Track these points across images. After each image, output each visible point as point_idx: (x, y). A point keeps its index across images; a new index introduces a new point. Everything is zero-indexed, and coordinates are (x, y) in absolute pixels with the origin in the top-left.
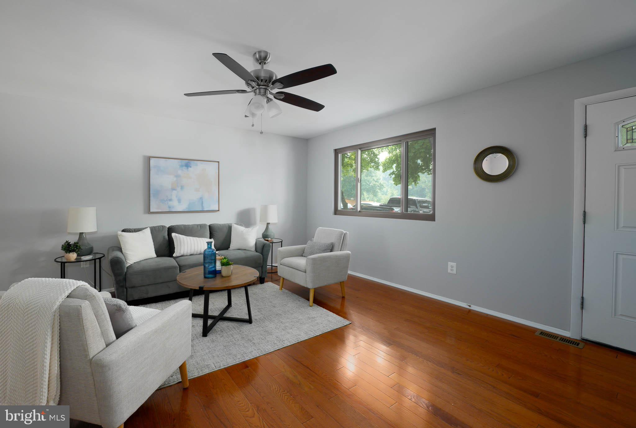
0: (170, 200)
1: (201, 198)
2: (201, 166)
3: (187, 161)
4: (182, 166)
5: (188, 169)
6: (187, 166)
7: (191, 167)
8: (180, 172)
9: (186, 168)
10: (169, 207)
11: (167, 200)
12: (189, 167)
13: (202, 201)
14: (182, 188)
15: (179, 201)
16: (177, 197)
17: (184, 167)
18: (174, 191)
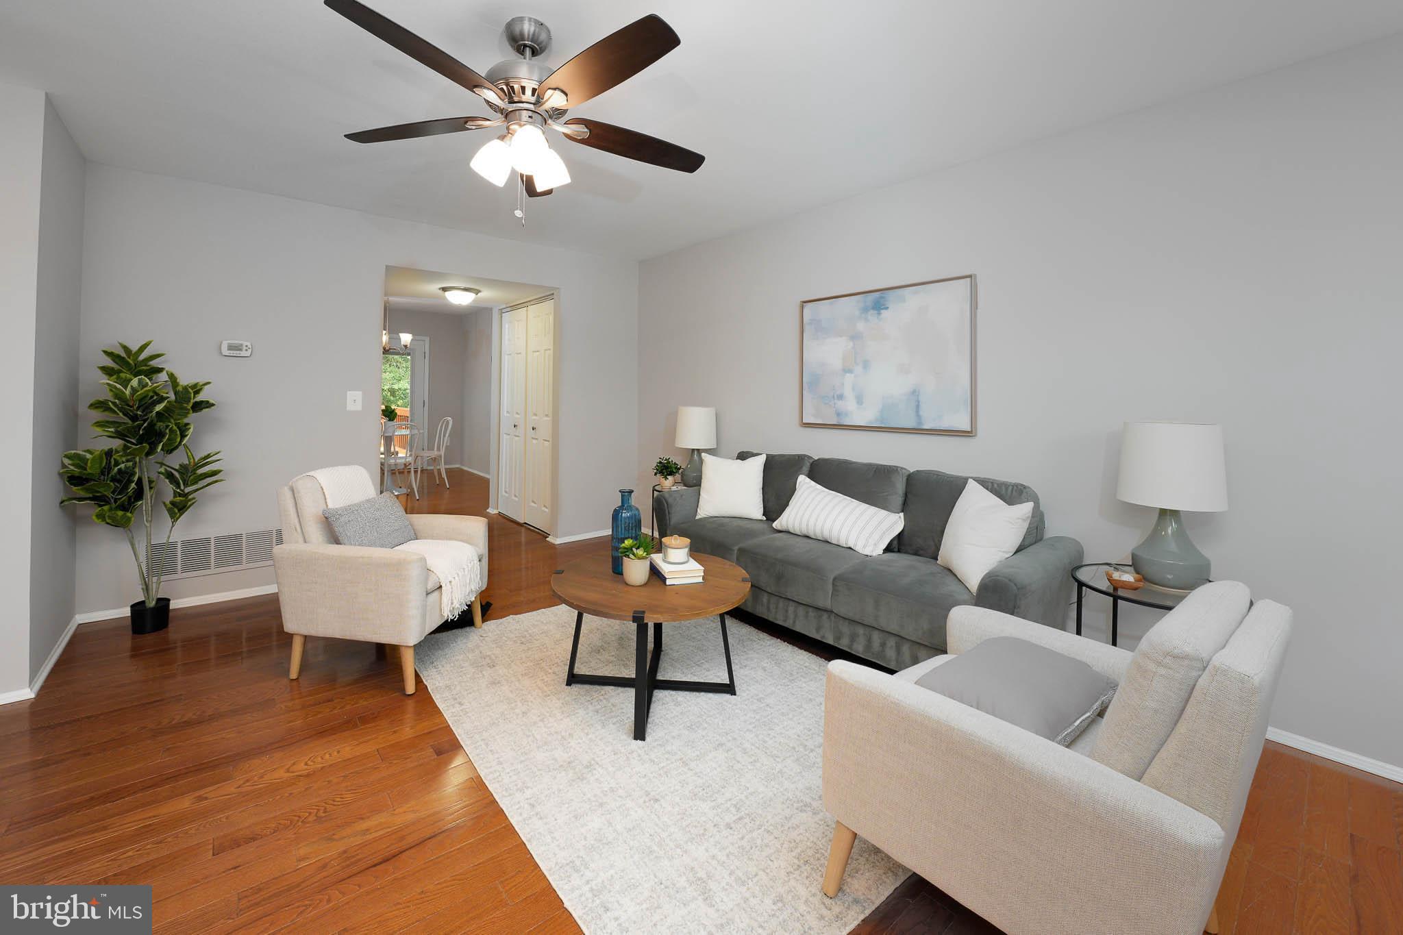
0: (841, 397)
1: (915, 393)
2: (913, 300)
3: (877, 294)
4: (865, 310)
5: (879, 314)
6: (879, 306)
7: (887, 308)
8: (861, 326)
9: (876, 312)
10: (838, 414)
11: (834, 397)
12: (883, 309)
13: (919, 402)
14: (866, 365)
15: (860, 400)
16: (853, 389)
17: (872, 312)
18: (848, 375)
